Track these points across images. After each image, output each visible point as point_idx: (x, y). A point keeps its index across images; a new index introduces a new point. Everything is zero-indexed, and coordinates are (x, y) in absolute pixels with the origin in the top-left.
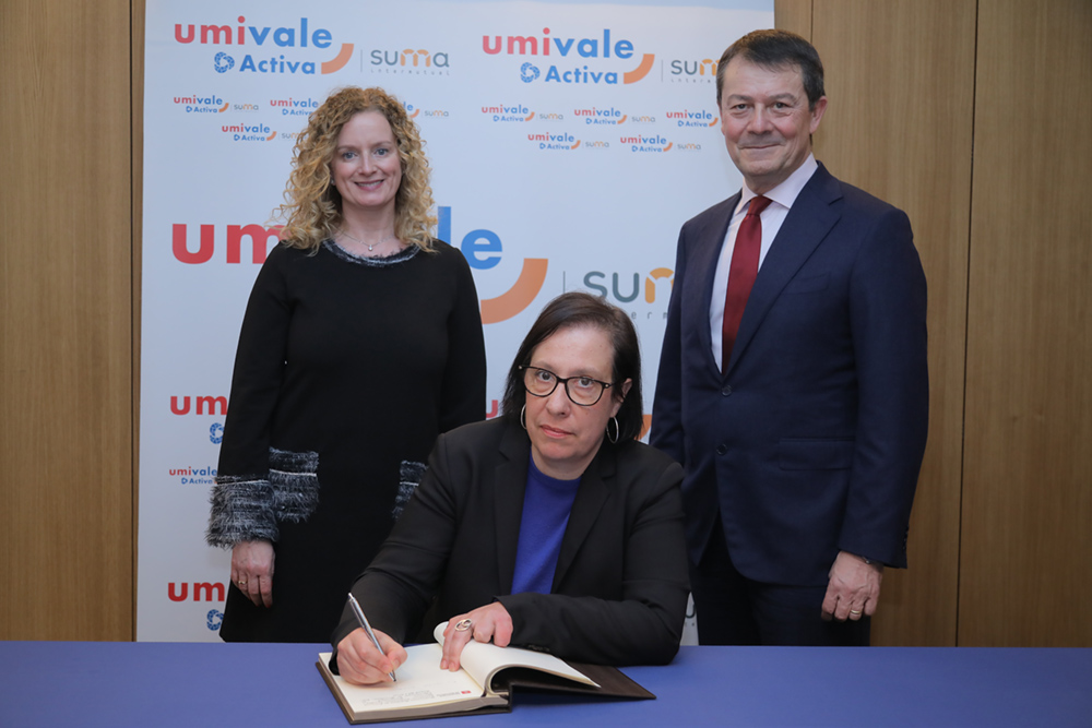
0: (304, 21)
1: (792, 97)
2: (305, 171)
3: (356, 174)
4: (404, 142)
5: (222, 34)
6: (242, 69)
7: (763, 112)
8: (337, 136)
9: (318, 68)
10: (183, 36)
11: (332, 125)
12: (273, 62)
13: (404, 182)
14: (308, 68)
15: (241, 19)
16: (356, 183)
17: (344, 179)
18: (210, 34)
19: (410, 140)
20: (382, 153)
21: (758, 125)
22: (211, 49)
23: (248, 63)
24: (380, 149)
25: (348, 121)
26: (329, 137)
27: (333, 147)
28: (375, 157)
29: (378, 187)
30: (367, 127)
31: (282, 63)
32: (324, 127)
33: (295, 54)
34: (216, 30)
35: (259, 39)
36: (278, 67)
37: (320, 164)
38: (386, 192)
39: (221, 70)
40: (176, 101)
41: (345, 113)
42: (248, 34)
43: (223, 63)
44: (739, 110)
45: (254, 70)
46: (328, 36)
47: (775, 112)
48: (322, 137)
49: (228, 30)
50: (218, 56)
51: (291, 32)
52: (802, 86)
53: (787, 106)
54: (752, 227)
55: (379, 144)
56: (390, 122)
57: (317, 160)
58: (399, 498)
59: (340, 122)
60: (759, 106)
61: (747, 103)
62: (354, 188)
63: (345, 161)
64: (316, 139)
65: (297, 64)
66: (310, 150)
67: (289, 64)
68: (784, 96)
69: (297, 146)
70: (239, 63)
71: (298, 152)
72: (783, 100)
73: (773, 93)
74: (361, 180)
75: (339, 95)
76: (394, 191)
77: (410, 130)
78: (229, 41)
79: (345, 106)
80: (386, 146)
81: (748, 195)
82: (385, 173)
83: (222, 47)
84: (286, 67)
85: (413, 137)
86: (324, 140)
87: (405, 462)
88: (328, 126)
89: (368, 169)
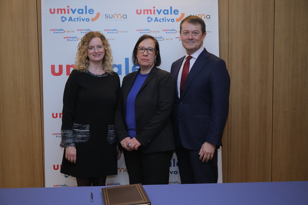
0: (86, 7)
1: (198, 31)
2: (80, 52)
3: (93, 53)
4: (105, 45)
5: (63, 11)
6: (69, 21)
7: (192, 34)
8: (88, 44)
9: (90, 20)
10: (52, 12)
11: (87, 41)
12: (78, 19)
13: (106, 55)
14: (88, 20)
15: (68, 7)
16: (93, 55)
17: (90, 54)
18: (60, 11)
19: (107, 44)
20: (100, 48)
21: (190, 38)
22: (60, 15)
23: (70, 19)
24: (99, 47)
25: (91, 40)
26: (86, 44)
27: (87, 47)
28: (98, 48)
29: (99, 56)
30: (96, 41)
31: (80, 19)
32: (85, 41)
33: (84, 16)
34: (61, 10)
35: (74, 12)
36: (79, 20)
37: (84, 51)
38: (100, 58)
39: (63, 21)
40: (51, 30)
41: (90, 38)
42: (70, 11)
43: (64, 19)
44: (185, 34)
45: (72, 21)
46: (93, 11)
47: (194, 35)
48: (84, 44)
49: (64, 10)
50: (62, 17)
51: (82, 10)
52: (201, 29)
53: (197, 33)
54: (188, 63)
55: (99, 45)
56: (102, 40)
57: (84, 50)
58: (108, 135)
59: (88, 40)
60: (191, 33)
61: (187, 32)
62: (93, 56)
63: (90, 50)
64: (83, 44)
65: (84, 19)
66: (81, 47)
67: (82, 19)
68: (196, 31)
69: (78, 46)
70: (68, 19)
71: (78, 47)
72: (196, 32)
73: (194, 30)
74: (95, 54)
75: (89, 33)
76: (103, 57)
77: (107, 42)
78: (65, 13)
79: (90, 36)
80: (101, 46)
81: (187, 56)
82: (101, 53)
83: (63, 15)
84: (81, 20)
85: (108, 43)
86: (85, 45)
87: (109, 126)
88: (86, 41)
89: (97, 51)
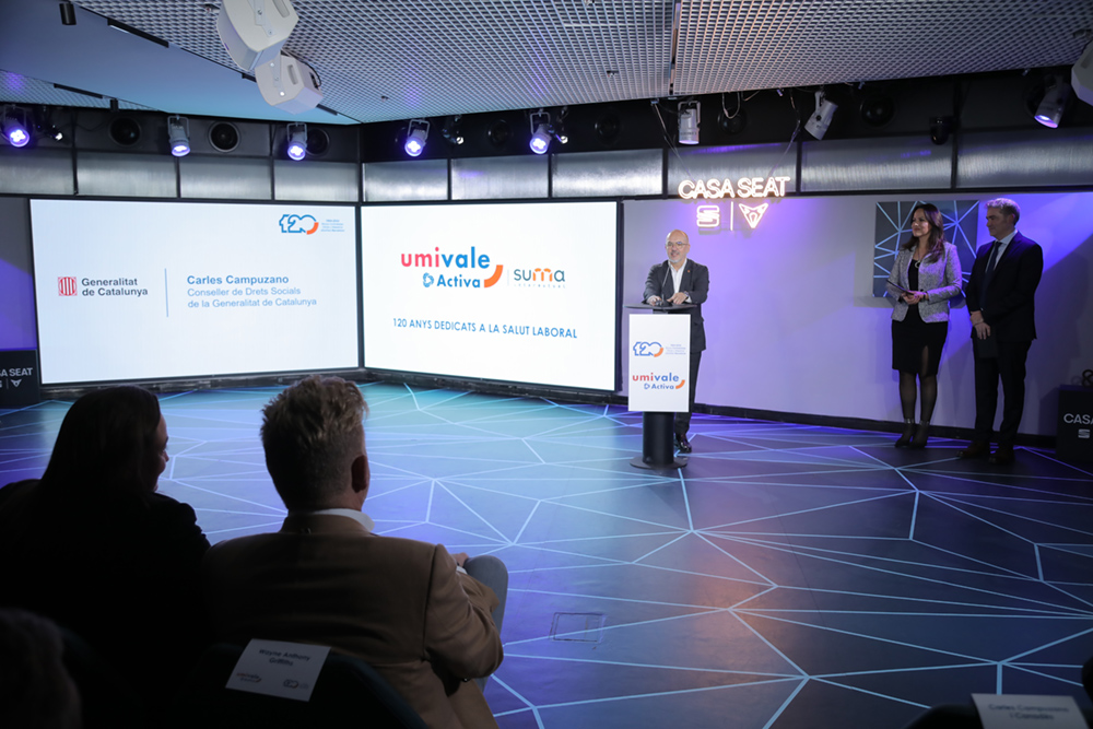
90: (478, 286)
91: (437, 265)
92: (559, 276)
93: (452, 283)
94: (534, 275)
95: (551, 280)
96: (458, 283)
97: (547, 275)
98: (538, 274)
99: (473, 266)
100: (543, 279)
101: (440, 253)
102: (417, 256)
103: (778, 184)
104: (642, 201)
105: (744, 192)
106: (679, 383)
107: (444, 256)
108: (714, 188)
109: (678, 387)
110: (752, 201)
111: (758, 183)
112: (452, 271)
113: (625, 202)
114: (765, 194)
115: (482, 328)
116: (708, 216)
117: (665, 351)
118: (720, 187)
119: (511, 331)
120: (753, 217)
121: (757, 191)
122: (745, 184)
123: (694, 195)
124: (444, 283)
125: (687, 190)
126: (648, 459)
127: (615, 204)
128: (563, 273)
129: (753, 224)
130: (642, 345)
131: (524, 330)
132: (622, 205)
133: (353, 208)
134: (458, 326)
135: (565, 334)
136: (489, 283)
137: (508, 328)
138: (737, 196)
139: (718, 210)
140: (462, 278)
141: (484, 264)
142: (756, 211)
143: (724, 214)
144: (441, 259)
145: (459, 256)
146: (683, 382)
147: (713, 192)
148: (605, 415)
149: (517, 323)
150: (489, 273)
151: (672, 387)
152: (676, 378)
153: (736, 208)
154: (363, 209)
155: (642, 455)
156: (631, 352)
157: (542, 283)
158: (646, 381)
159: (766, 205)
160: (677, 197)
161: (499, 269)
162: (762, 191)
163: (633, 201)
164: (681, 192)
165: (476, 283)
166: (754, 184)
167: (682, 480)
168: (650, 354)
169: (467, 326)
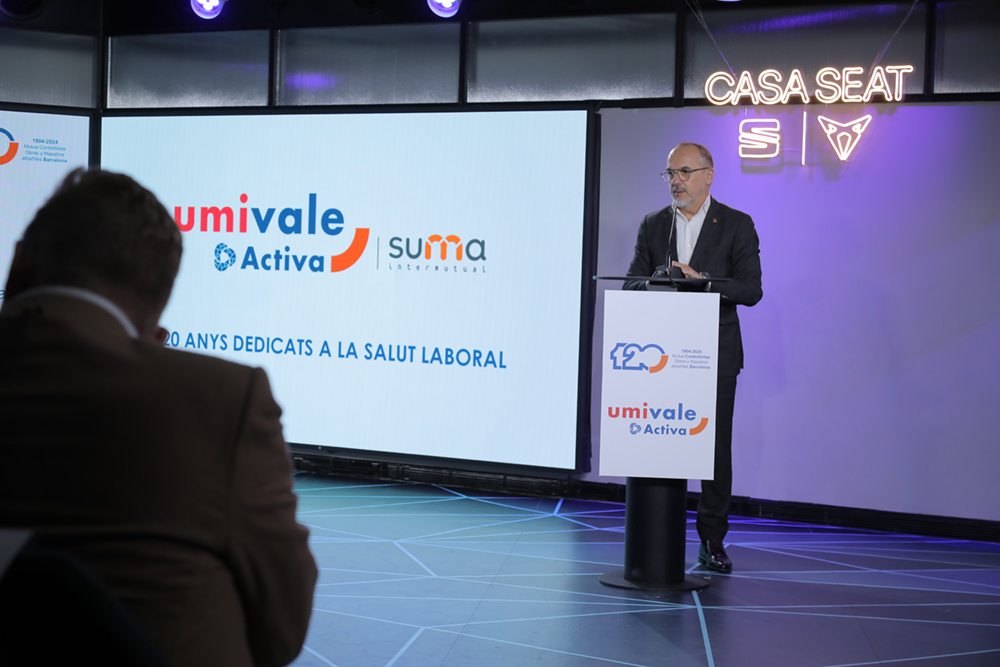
90: (321, 268)
91: (243, 229)
92: (475, 250)
93: (271, 262)
94: (428, 247)
95: (459, 257)
96: (282, 262)
97: (452, 247)
98: (436, 247)
99: (312, 230)
100: (443, 256)
101: (249, 205)
102: (205, 212)
103: (891, 78)
104: (636, 110)
105: (828, 93)
106: (696, 423)
107: (256, 212)
108: (770, 86)
109: (694, 432)
110: (842, 109)
111: (853, 77)
112: (272, 240)
113: (603, 112)
114: (866, 98)
115: (325, 350)
116: (759, 138)
117: (670, 361)
118: (783, 84)
119: (380, 353)
120: (844, 139)
121: (852, 91)
122: (828, 78)
123: (734, 98)
124: (254, 263)
125: (721, 86)
126: (634, 573)
127: (583, 114)
128: (482, 244)
129: (844, 156)
130: (627, 349)
131: (405, 354)
132: (598, 117)
133: (85, 121)
134: (278, 346)
135: (483, 360)
136: (342, 262)
137: (374, 350)
138: (814, 101)
139: (778, 129)
140: (290, 253)
141: (332, 226)
142: (849, 129)
143: (790, 135)
144: (250, 217)
145: (286, 212)
146: (704, 421)
147: (771, 94)
148: (555, 513)
149: (391, 339)
150: (342, 243)
151: (683, 432)
152: (690, 415)
153: (812, 122)
154: (107, 122)
155: (623, 570)
156: (607, 362)
157: (442, 264)
158: (634, 419)
159: (869, 117)
160: (703, 102)
161: (362, 236)
162: (861, 91)
163: (619, 110)
164: (708, 92)
165: (317, 264)
166: (846, 78)
167: (699, 608)
168: (642, 366)
169: (296, 345)
